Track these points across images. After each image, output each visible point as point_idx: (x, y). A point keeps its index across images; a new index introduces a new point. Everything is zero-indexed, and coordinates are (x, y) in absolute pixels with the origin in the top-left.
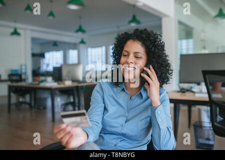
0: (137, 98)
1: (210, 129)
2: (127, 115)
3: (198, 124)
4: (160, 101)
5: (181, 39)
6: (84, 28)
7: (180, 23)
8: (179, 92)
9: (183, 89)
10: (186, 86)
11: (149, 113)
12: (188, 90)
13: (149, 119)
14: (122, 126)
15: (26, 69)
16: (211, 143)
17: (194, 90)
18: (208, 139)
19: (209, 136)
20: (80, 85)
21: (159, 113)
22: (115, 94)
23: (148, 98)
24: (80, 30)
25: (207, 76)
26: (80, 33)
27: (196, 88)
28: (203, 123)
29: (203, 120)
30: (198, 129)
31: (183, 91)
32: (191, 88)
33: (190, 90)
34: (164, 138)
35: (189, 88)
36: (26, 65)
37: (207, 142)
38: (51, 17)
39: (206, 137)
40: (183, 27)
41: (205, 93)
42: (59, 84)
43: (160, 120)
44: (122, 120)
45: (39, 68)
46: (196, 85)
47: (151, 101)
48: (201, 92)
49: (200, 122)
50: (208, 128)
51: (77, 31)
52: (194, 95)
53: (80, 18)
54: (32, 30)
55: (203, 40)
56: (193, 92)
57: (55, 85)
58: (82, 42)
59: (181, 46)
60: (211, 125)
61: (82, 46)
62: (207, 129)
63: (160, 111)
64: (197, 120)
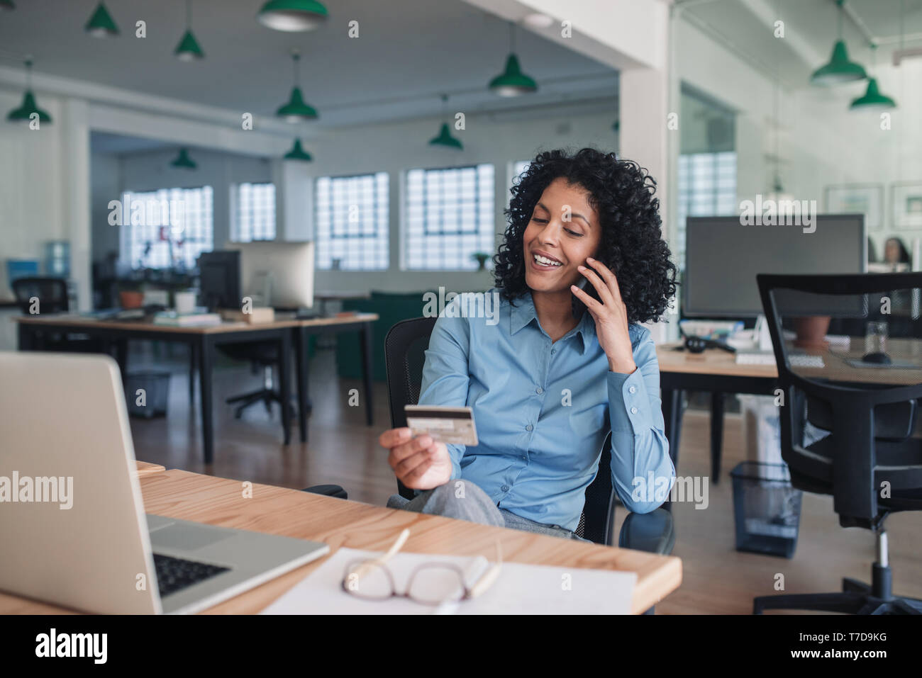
0: (567, 349)
1: (786, 489)
2: (541, 398)
3: (746, 470)
4: (636, 360)
5: (687, 151)
6: (309, 99)
7: (687, 90)
8: (680, 349)
9: (694, 338)
10: (703, 329)
11: (604, 393)
12: (711, 345)
13: (601, 409)
14: (530, 429)
15: (66, 259)
16: (787, 532)
17: (731, 343)
18: (778, 521)
19: (782, 511)
20: (306, 323)
21: (633, 389)
22: (505, 337)
23: (601, 351)
24: (296, 105)
25: (771, 294)
26: (293, 120)
27: (739, 337)
28: (762, 468)
29: (762, 458)
30: (747, 487)
31: (693, 346)
32: (724, 335)
33: (718, 345)
34: (643, 460)
35: (714, 337)
36: (66, 244)
37: (774, 531)
38: (187, 57)
39: (772, 512)
40: (696, 106)
41: (766, 353)
42: (224, 319)
43: (634, 411)
44: (528, 414)
45: (113, 256)
46: (741, 326)
47: (609, 359)
48: (756, 349)
49: (754, 463)
50: (778, 485)
51: (283, 112)
52: (734, 361)
53: (296, 57)
54: (94, 102)
55: (772, 159)
56: (731, 351)
57: (211, 322)
58: (298, 153)
59: (691, 178)
60: (788, 476)
61: (293, 170)
62: (774, 488)
63: (636, 386)
64: (742, 456)
